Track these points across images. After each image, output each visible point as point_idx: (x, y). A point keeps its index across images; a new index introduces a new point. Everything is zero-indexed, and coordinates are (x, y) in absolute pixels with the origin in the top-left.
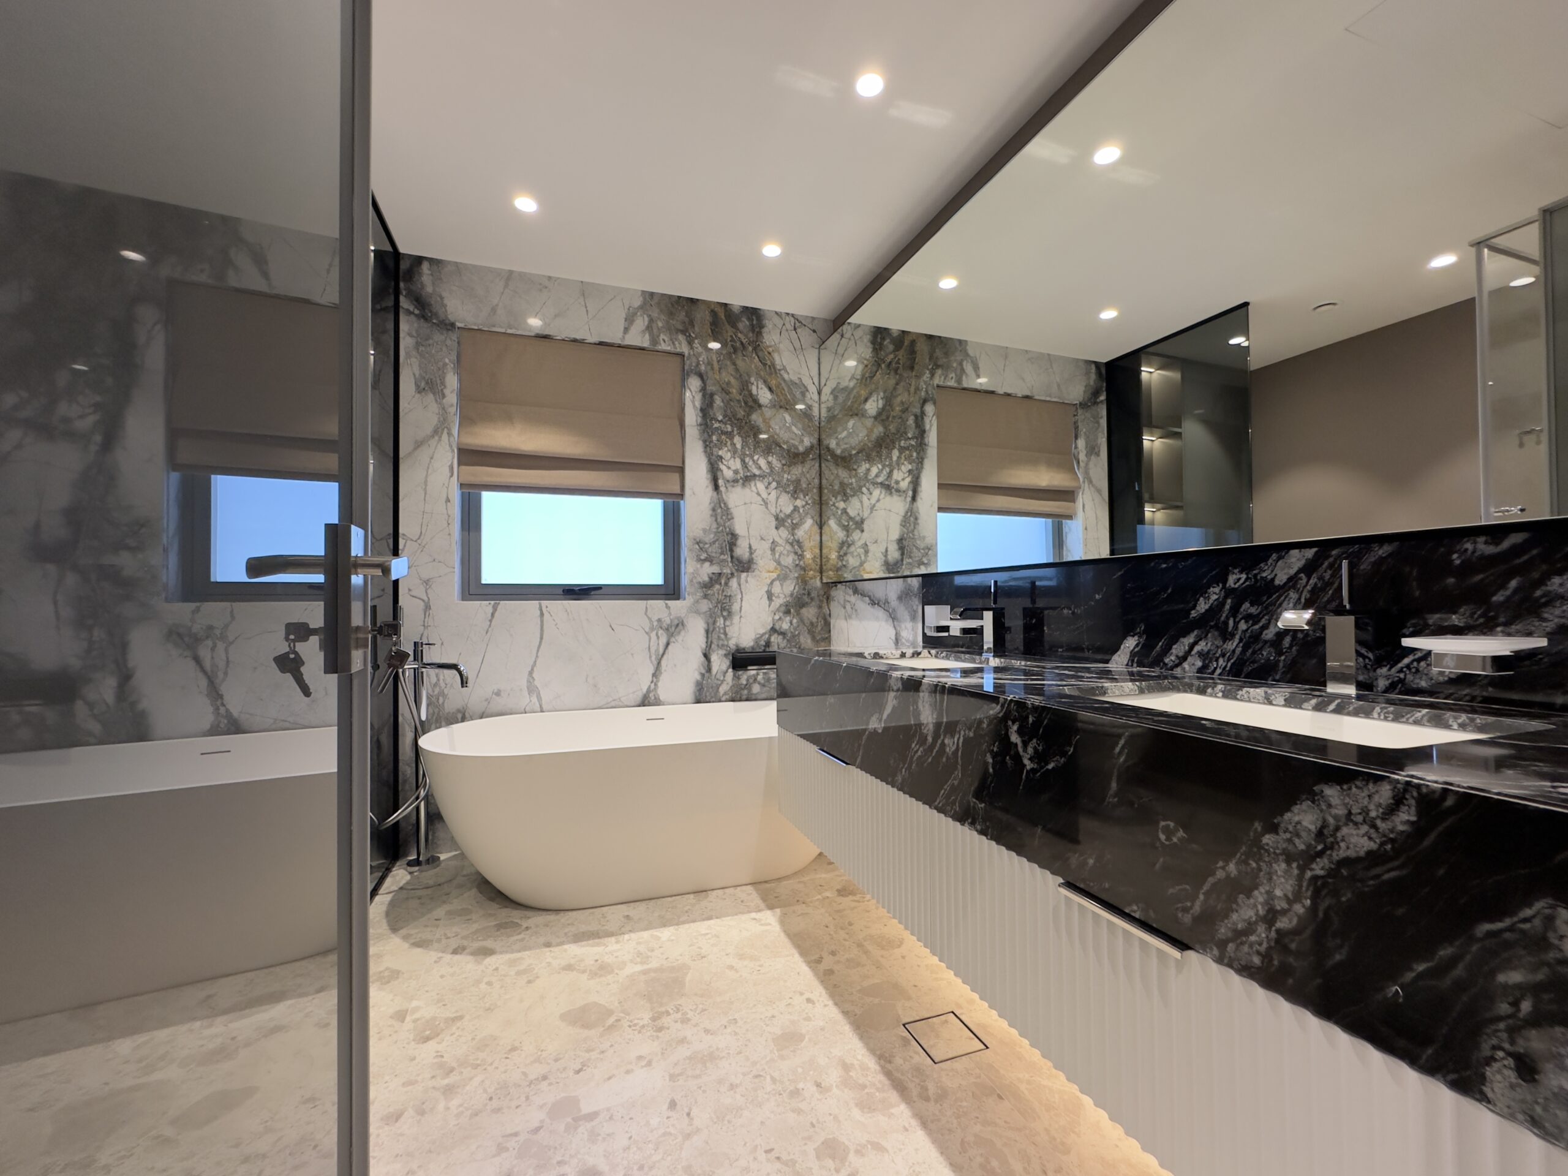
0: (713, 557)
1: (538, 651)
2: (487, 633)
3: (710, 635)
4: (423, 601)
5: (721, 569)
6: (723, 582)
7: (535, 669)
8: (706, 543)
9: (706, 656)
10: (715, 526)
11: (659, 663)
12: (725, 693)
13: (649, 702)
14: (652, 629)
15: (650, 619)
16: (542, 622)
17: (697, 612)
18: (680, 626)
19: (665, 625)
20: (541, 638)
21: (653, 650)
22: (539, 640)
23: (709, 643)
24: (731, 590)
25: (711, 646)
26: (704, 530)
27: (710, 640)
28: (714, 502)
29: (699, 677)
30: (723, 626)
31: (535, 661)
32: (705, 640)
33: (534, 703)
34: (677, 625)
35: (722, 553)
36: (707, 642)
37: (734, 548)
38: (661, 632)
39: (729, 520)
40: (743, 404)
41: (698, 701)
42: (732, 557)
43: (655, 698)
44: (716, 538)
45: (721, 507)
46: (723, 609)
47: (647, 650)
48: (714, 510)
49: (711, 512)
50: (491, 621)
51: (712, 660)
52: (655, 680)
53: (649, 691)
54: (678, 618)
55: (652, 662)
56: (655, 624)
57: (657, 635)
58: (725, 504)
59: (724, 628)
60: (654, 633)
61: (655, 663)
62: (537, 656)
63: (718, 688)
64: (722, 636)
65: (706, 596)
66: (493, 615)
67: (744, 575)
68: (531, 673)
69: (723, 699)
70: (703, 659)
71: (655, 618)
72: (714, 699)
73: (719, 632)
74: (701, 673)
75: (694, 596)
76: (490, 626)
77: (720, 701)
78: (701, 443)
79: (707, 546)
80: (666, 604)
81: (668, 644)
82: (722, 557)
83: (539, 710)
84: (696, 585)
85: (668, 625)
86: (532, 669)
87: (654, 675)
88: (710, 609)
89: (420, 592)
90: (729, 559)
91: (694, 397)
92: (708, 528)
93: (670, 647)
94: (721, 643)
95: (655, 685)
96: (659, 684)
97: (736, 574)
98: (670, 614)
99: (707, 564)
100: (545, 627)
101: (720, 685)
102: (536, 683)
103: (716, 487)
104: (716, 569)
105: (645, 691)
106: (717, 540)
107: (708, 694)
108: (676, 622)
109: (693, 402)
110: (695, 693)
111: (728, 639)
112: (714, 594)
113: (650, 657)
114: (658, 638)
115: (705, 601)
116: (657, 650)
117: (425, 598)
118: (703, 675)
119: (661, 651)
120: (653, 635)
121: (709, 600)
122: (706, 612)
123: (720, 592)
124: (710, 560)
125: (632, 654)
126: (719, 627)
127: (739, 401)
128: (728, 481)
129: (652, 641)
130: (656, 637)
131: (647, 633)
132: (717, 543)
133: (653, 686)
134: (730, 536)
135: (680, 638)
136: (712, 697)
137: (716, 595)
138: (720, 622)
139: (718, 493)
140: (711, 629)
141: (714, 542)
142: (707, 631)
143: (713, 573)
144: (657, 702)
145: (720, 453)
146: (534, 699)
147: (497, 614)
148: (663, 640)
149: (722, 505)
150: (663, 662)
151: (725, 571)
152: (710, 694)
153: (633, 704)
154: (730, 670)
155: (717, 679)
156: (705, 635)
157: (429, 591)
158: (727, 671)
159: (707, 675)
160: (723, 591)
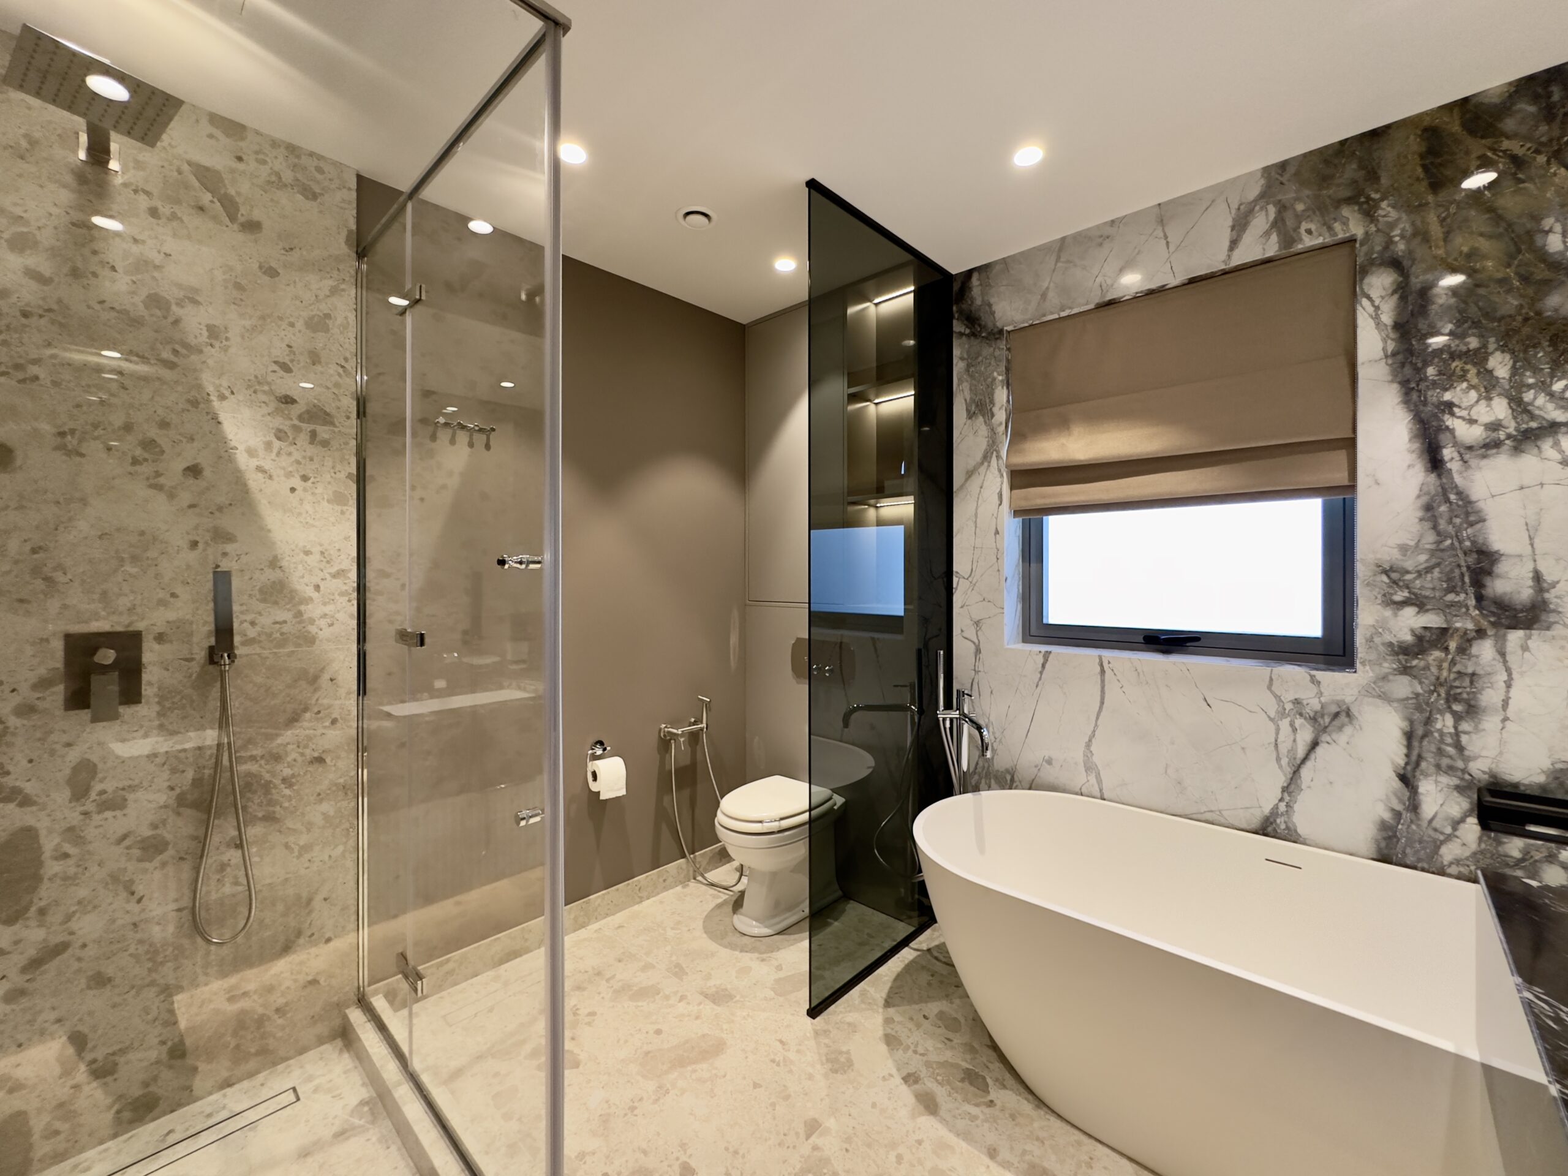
0: (1426, 597)
1: (1097, 718)
2: (1037, 686)
3: (1416, 744)
4: (974, 643)
5: (1446, 621)
6: (1453, 645)
7: (1093, 740)
8: (1408, 572)
9: (1407, 779)
10: (1430, 537)
11: (1296, 771)
12: (1457, 862)
13: (1275, 830)
14: (1282, 714)
15: (1278, 698)
16: (1103, 681)
17: (1385, 698)
18: (1343, 718)
19: (1308, 710)
20: (1102, 703)
21: (1284, 748)
22: (1098, 704)
23: (1414, 758)
24: (1477, 664)
25: (1418, 764)
26: (1403, 549)
27: (1415, 753)
28: (1428, 493)
29: (1387, 816)
30: (1452, 730)
31: (1094, 731)
32: (1405, 751)
33: (1093, 786)
34: (1336, 715)
35: (1451, 589)
36: (1407, 756)
37: (1488, 581)
38: (1299, 722)
39: (1471, 524)
40: (1516, 283)
41: (1384, 858)
42: (1480, 598)
43: (1288, 828)
44: (1434, 561)
45: (1447, 501)
46: (1452, 698)
47: (1272, 747)
48: (1429, 508)
49: (1420, 514)
50: (1041, 673)
51: (1421, 790)
52: (1287, 798)
53: (1274, 812)
54: (1338, 703)
55: (1280, 767)
56: (1289, 706)
57: (1292, 725)
58: (1459, 494)
59: (1457, 734)
60: (1286, 721)
61: (1289, 771)
62: (1096, 725)
63: (1439, 847)
64: (1451, 750)
65: (1405, 670)
66: (1043, 666)
67: (1515, 637)
68: (1088, 745)
69: (1453, 870)
70: (1397, 784)
71: (1288, 697)
72: (1426, 866)
73: (1442, 741)
74: (1393, 810)
75: (1377, 668)
76: (1040, 679)
77: (1442, 872)
78: (1395, 387)
79: (1408, 577)
80: (1312, 677)
81: (1315, 744)
82: (1451, 597)
83: (1099, 795)
84: (1382, 648)
85: (1316, 712)
86: (1090, 741)
87: (1285, 789)
88: (1417, 695)
89: (971, 633)
90: (1472, 602)
92: (1412, 543)
93: (1319, 750)
94: (1445, 762)
95: (1288, 806)
96: (1296, 807)
97: (1490, 632)
98: (1321, 694)
99: (1409, 611)
100: (1106, 688)
101: (1442, 843)
102: (1095, 759)
103: (1435, 462)
104: (1433, 620)
105: (1267, 810)
106: (1438, 565)
107: (1408, 850)
108: (1334, 709)
110: (1377, 841)
111: (1467, 760)
112: (1427, 668)
113: (1278, 759)
114: (1295, 730)
115: (1405, 679)
116: (1292, 751)
117: (976, 641)
118: (1398, 815)
119: (1301, 753)
120: (1285, 724)
121: (1415, 677)
122: (1407, 699)
123: (1445, 665)
124: (1419, 603)
125: (1243, 748)
126: (1440, 731)
127: (1503, 281)
128: (1470, 448)
129: (1281, 732)
130: (1290, 729)
131: (1271, 719)
132: (1437, 570)
133: (1282, 807)
134: (1475, 556)
135: (1343, 738)
136: (1420, 860)
137: (1434, 670)
138: (1445, 723)
139: (1439, 476)
140: (1420, 731)
141: (1429, 570)
142: (1409, 736)
143: (1425, 628)
144: (1291, 836)
145: (1447, 396)
146: (1093, 780)
147: (1047, 666)
148: (1305, 735)
149: (1453, 497)
150: (1306, 772)
151: (1458, 625)
152: (1416, 852)
153: (1244, 826)
154: (1472, 822)
155: (1435, 830)
156: (1405, 743)
157: (979, 633)
158: (1462, 820)
159: (1407, 816)
160: (1453, 662)
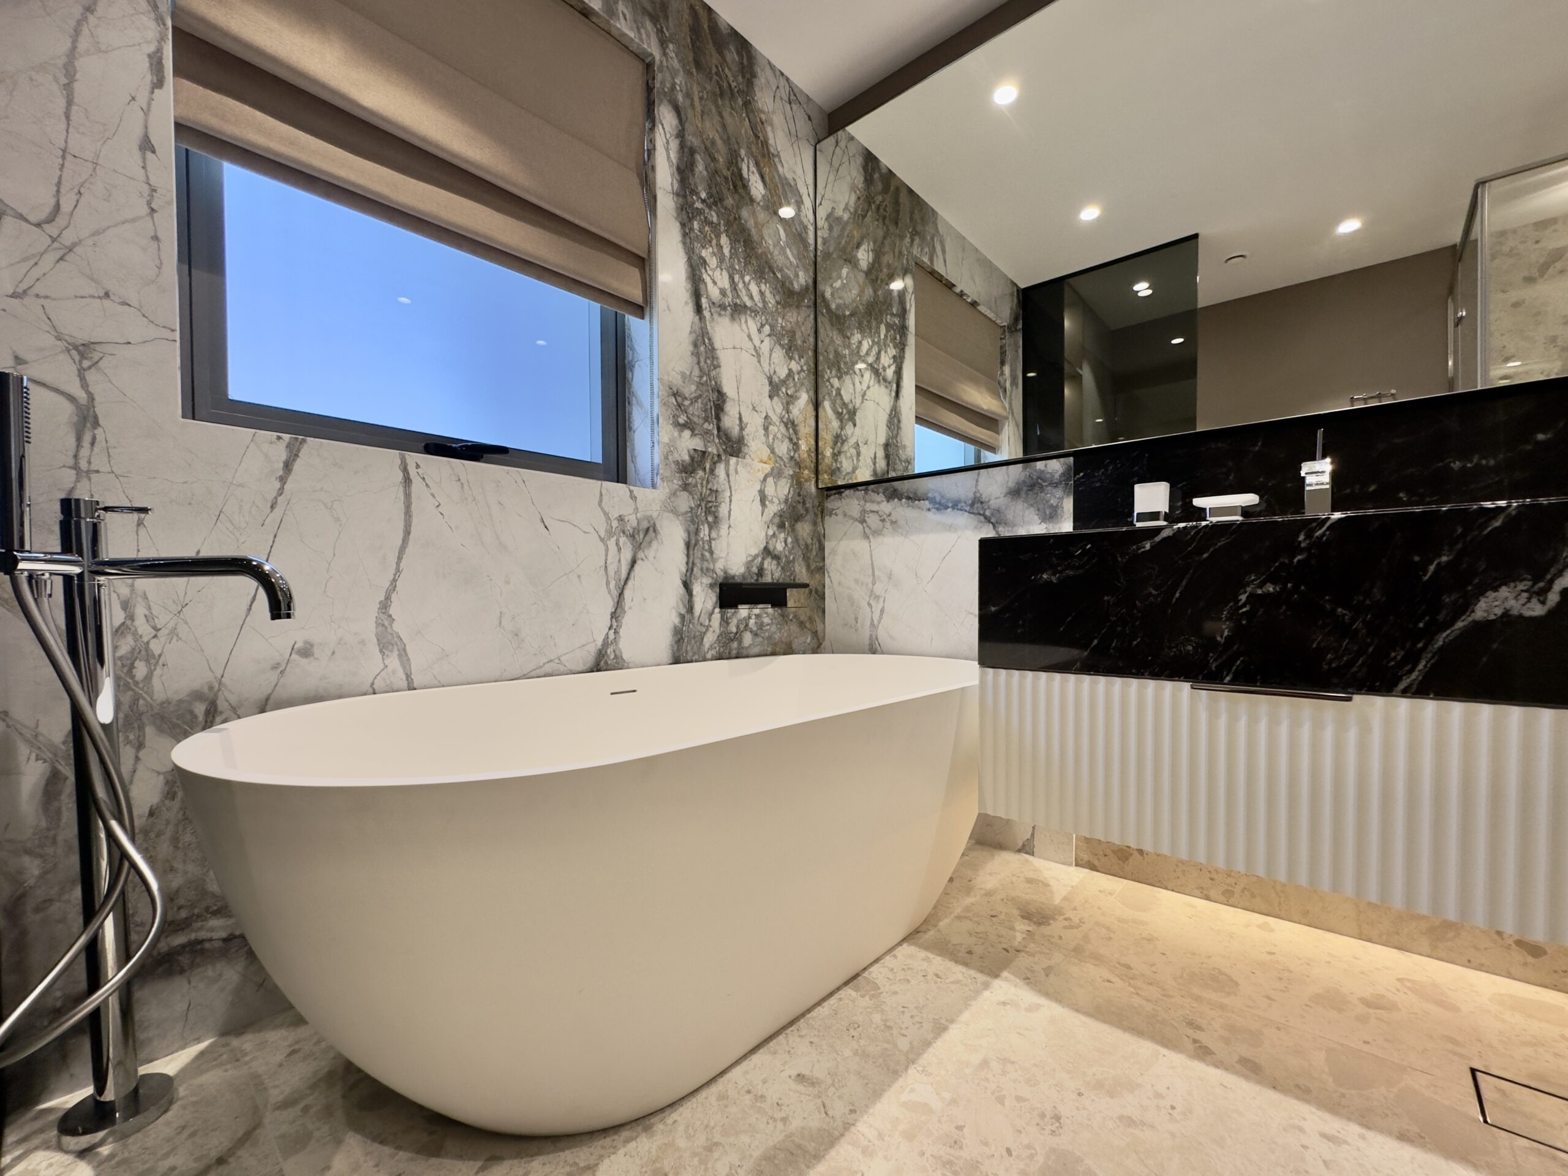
0: (695, 423)
1: (400, 559)
3: (691, 552)
4: (71, 398)
5: (705, 446)
6: (708, 466)
7: (394, 596)
8: (686, 398)
9: (687, 585)
10: (696, 372)
11: (621, 594)
12: (711, 648)
13: (606, 662)
14: (610, 533)
15: (606, 514)
16: (408, 496)
17: (674, 511)
18: (651, 533)
19: (629, 528)
20: (407, 532)
21: (612, 569)
22: (401, 535)
23: (690, 564)
24: (718, 483)
25: (692, 570)
26: (683, 375)
27: (691, 560)
28: (695, 332)
29: (677, 621)
30: (708, 538)
31: (394, 580)
32: (685, 559)
33: (394, 672)
34: (648, 530)
35: (706, 420)
36: (687, 564)
37: (721, 415)
38: (623, 540)
39: (715, 368)
40: (732, 187)
41: (676, 661)
42: (719, 429)
43: (616, 657)
44: (699, 392)
45: (704, 343)
46: (708, 511)
47: (603, 572)
48: (695, 345)
49: (691, 348)
50: (283, 480)
51: (694, 593)
52: (615, 624)
53: (606, 644)
54: (649, 518)
55: (609, 592)
56: (615, 524)
57: (617, 544)
58: (709, 339)
59: (710, 541)
60: (613, 540)
61: (615, 593)
62: (398, 571)
63: (702, 639)
64: (707, 554)
65: (685, 487)
66: (288, 466)
67: (733, 460)
68: (385, 605)
69: (709, 656)
70: (682, 590)
71: (614, 514)
72: (696, 657)
73: (703, 548)
74: (681, 614)
75: (670, 483)
76: (281, 491)
77: (705, 660)
78: (678, 224)
79: (687, 403)
80: (631, 492)
81: (634, 562)
82: (706, 425)
83: (405, 684)
84: (673, 465)
85: (634, 529)
86: (388, 598)
87: (614, 616)
88: (692, 508)
90: (715, 432)
91: (668, 142)
92: (688, 373)
93: (637, 567)
94: (705, 565)
95: (616, 632)
96: (622, 632)
97: (723, 458)
98: (636, 510)
99: (687, 433)
100: (413, 507)
101: (705, 633)
102: (397, 627)
103: (699, 309)
104: (697, 444)
105: (599, 643)
106: (700, 396)
107: (689, 648)
108: (645, 525)
109: (667, 150)
110: (672, 646)
111: (714, 561)
112: (696, 486)
113: (608, 583)
114: (619, 549)
115: (685, 494)
116: (618, 572)
117: (81, 395)
118: (682, 617)
119: (624, 575)
120: (612, 543)
121: (690, 493)
122: (686, 513)
123: (705, 482)
124: (688, 426)
125: (579, 576)
126: (703, 539)
127: (726, 178)
128: (714, 303)
129: (610, 553)
130: (616, 548)
131: (602, 540)
132: (700, 400)
133: (612, 636)
134: (716, 394)
135: (651, 553)
136: (694, 654)
137: (699, 486)
138: (705, 531)
139: (700, 319)
140: (693, 542)
141: (697, 398)
142: (688, 545)
143: (695, 450)
144: (619, 664)
145: (704, 253)
146: (393, 662)
147: (298, 466)
148: (627, 555)
149: (707, 341)
150: (627, 593)
151: (710, 450)
152: (692, 648)
153: (581, 668)
154: (717, 610)
155: (701, 624)
156: (686, 552)
157: (91, 376)
158: (713, 613)
159: (687, 617)
160: (708, 482)
